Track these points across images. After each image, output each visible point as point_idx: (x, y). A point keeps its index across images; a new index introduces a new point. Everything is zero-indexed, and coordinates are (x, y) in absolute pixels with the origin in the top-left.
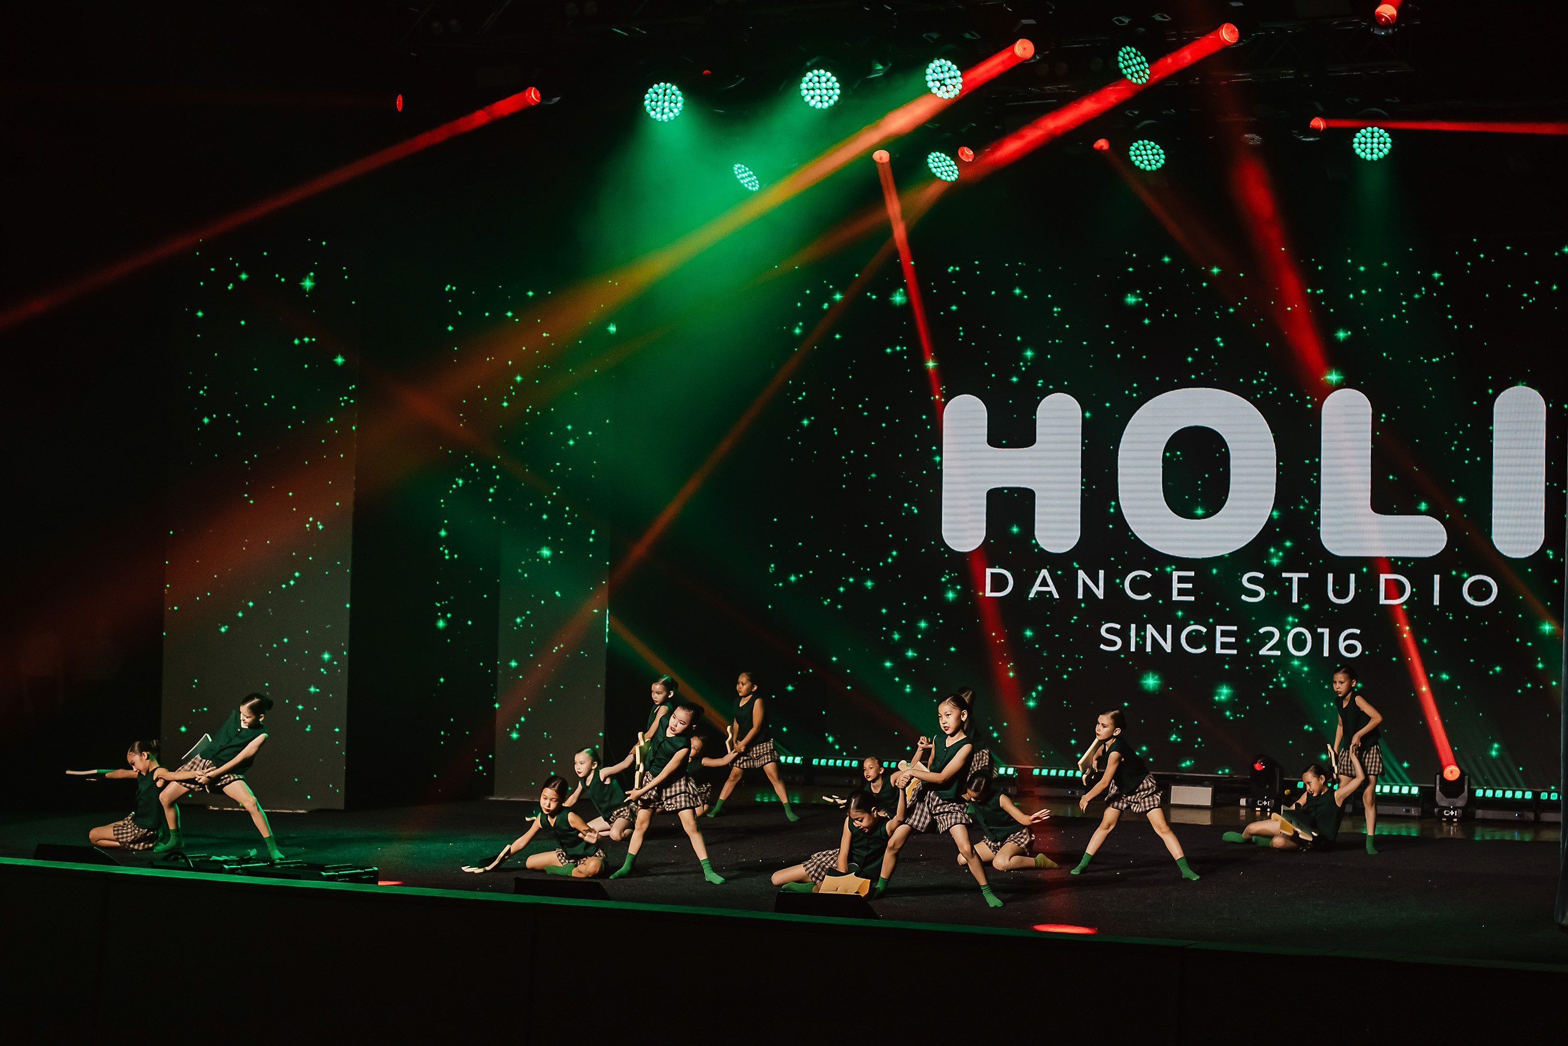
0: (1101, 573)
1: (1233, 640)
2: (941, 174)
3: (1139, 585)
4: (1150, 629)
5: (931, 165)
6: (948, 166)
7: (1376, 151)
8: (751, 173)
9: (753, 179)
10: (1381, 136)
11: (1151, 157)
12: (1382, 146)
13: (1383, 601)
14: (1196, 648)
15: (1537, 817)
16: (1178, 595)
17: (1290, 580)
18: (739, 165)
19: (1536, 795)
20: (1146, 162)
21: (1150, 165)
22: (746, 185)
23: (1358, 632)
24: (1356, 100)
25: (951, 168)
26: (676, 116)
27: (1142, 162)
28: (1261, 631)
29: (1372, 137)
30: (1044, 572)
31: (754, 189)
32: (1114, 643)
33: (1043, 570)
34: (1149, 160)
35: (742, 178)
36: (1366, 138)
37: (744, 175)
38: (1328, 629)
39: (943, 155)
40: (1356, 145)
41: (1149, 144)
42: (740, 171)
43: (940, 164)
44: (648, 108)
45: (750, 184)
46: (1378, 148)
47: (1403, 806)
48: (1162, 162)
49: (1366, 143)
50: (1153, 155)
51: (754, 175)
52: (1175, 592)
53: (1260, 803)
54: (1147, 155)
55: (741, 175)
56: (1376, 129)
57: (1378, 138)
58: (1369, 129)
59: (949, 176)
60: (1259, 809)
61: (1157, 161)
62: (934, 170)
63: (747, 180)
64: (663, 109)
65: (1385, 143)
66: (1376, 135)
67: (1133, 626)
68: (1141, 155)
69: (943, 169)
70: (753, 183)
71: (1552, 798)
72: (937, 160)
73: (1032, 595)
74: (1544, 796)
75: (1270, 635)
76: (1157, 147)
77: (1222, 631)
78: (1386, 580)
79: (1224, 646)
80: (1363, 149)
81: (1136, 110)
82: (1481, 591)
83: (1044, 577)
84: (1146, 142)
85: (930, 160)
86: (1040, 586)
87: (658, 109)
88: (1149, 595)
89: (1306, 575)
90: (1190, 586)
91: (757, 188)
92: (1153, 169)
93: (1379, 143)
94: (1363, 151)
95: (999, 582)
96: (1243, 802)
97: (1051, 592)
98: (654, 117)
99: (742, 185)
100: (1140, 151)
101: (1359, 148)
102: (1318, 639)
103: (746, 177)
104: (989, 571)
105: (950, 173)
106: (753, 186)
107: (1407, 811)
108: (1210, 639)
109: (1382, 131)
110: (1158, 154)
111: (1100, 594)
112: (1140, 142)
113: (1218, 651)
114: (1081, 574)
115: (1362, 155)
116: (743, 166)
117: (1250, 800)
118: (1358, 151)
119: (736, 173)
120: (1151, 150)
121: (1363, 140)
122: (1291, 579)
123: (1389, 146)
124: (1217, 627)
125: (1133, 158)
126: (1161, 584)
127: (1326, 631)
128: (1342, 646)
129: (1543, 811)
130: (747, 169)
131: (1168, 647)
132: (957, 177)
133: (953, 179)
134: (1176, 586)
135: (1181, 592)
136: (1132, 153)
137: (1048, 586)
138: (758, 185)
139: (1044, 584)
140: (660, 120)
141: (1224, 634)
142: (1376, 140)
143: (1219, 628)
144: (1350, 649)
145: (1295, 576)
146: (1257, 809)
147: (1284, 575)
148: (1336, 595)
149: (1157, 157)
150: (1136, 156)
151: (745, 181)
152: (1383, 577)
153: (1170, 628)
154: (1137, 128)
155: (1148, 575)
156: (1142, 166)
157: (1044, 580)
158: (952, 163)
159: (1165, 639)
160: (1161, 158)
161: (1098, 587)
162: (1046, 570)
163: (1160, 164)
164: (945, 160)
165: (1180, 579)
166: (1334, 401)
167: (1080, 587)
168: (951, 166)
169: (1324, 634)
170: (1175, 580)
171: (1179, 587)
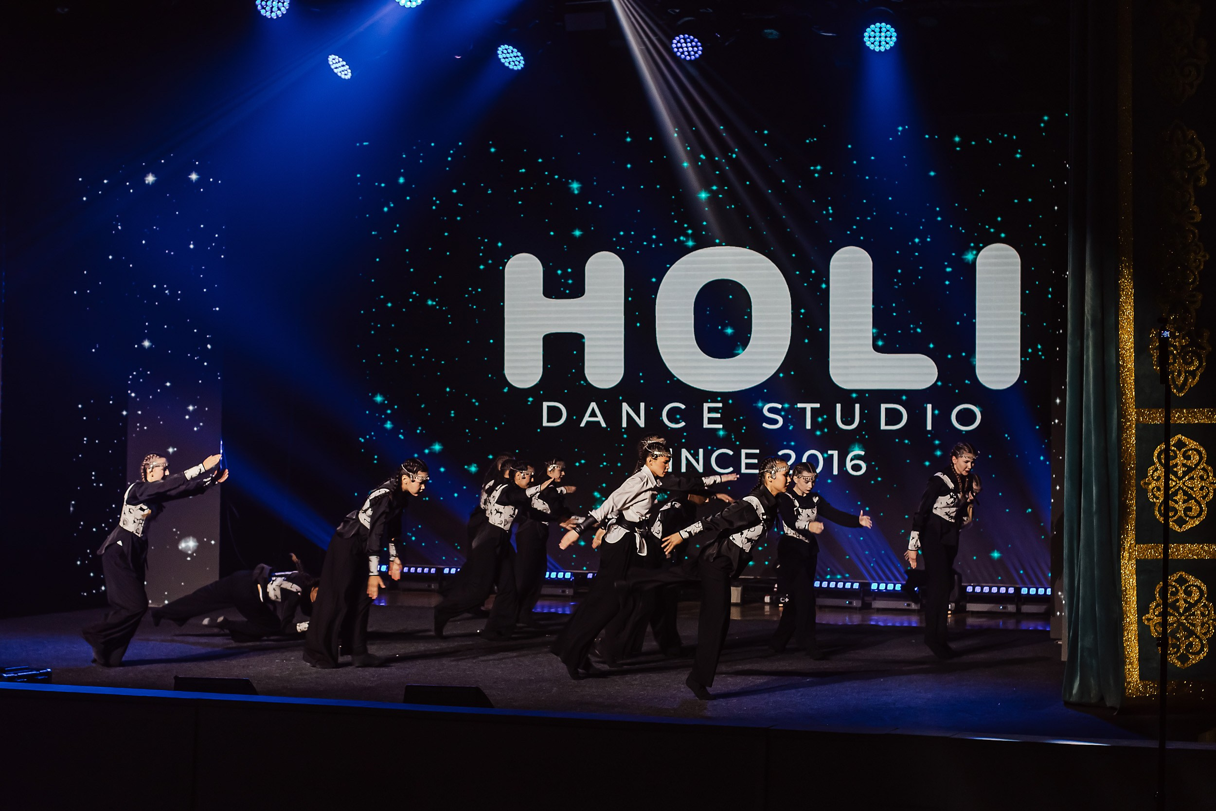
0: (642, 405)
2: (509, 63)
3: (674, 415)
4: (684, 453)
5: (500, 56)
6: (515, 57)
7: (883, 43)
8: (345, 63)
9: (345, 68)
10: (888, 31)
11: (690, 49)
12: (889, 39)
13: (883, 427)
15: (1019, 609)
16: (708, 424)
17: (804, 410)
18: (333, 56)
19: (1018, 590)
20: (686, 53)
21: (689, 55)
22: (339, 74)
23: (863, 453)
25: (518, 59)
26: (282, 14)
27: (682, 53)
29: (880, 32)
30: (593, 405)
31: (346, 77)
33: (592, 403)
34: (688, 51)
35: (336, 68)
36: (875, 32)
37: (337, 65)
38: (837, 452)
39: (511, 48)
40: (866, 39)
41: (689, 38)
42: (334, 61)
43: (508, 55)
44: (259, 7)
45: (344, 73)
46: (885, 41)
47: (905, 601)
48: (700, 52)
49: (874, 37)
50: (692, 47)
51: (347, 65)
52: (705, 421)
53: (782, 600)
54: (687, 47)
55: (335, 66)
56: (883, 24)
57: (885, 32)
58: (878, 25)
59: (516, 65)
60: (782, 605)
61: (696, 52)
62: (503, 61)
64: (273, 7)
65: (891, 37)
66: (884, 30)
68: (682, 47)
69: (511, 59)
70: (346, 72)
71: (1030, 593)
72: (506, 51)
73: (583, 425)
74: (1024, 591)
76: (696, 40)
77: (746, 454)
78: (887, 410)
79: (748, 466)
80: (872, 42)
81: (677, 9)
82: (966, 417)
83: (593, 409)
84: (686, 36)
85: (499, 52)
86: (590, 417)
87: (268, 8)
88: (683, 424)
89: (818, 405)
90: (718, 415)
91: (349, 76)
92: (692, 59)
93: (886, 37)
94: (873, 44)
95: (554, 414)
96: (767, 599)
97: (599, 422)
98: (264, 15)
99: (337, 74)
100: (681, 44)
101: (869, 41)
102: (829, 461)
103: (339, 67)
104: (545, 404)
105: (517, 63)
107: (908, 605)
108: (736, 461)
109: (888, 27)
110: (697, 46)
111: (641, 423)
112: (682, 36)
113: (744, 470)
114: (625, 407)
115: (872, 47)
116: (337, 57)
117: (774, 597)
118: (868, 43)
119: (331, 63)
120: (691, 42)
121: (872, 34)
123: (894, 39)
124: (742, 450)
125: (676, 50)
126: (693, 415)
127: (835, 453)
128: (849, 465)
129: (1024, 604)
130: (341, 59)
131: (700, 468)
132: (522, 65)
133: (520, 68)
134: (706, 415)
135: (711, 421)
136: (674, 46)
137: (597, 417)
138: (350, 74)
140: (270, 17)
141: (748, 456)
142: (883, 34)
143: (744, 452)
144: (856, 468)
145: (808, 406)
146: (780, 605)
147: (800, 405)
148: (844, 423)
149: (696, 49)
150: (678, 48)
151: (339, 70)
152: (883, 406)
153: (701, 451)
154: (679, 23)
155: (683, 407)
156: (683, 56)
157: (593, 412)
158: (519, 54)
159: (697, 461)
160: (698, 50)
161: (639, 417)
162: (595, 403)
163: (697, 55)
164: (512, 52)
165: (711, 410)
166: (840, 258)
167: (624, 417)
168: (518, 57)
169: (834, 455)
170: (705, 410)
171: (709, 417)
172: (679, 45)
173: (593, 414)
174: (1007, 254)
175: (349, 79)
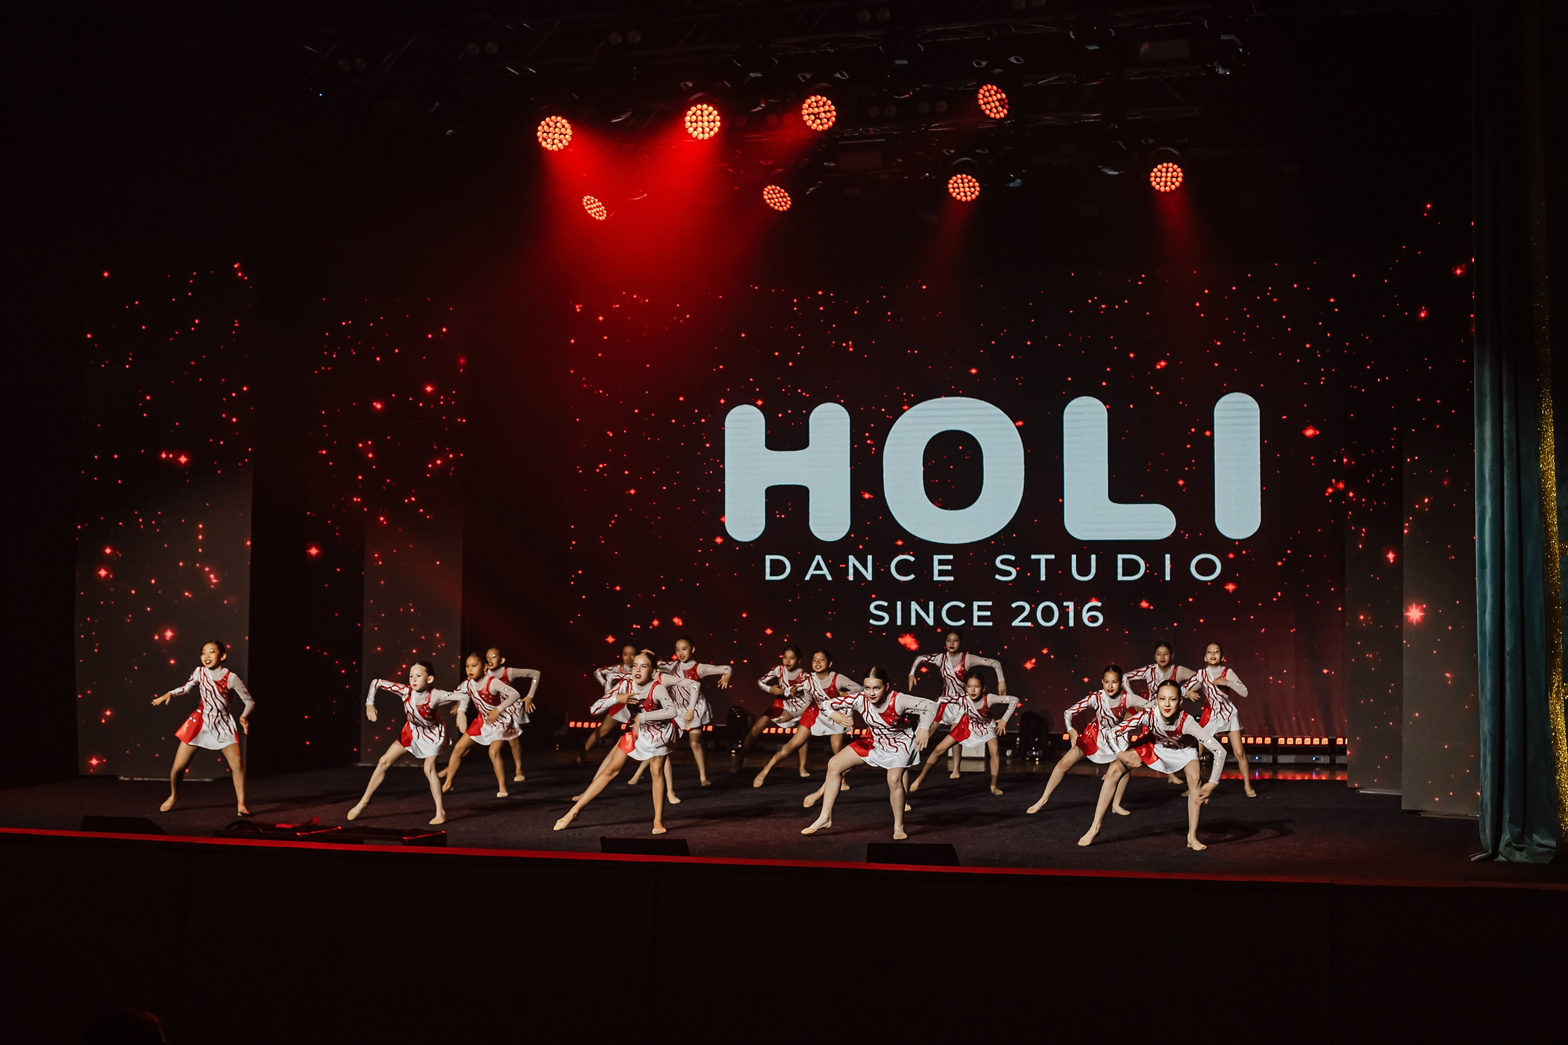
0: (870, 557)
1: (988, 613)
2: (775, 204)
3: (903, 568)
4: (914, 606)
5: (766, 197)
6: (781, 197)
7: (1169, 184)
8: (600, 204)
9: (601, 209)
10: (1175, 171)
11: (967, 189)
12: (1174, 179)
13: (1120, 578)
14: (956, 621)
15: (1275, 760)
16: (939, 576)
18: (589, 197)
19: (1274, 741)
20: (962, 194)
21: (966, 196)
22: (593, 215)
23: (1099, 604)
24: (1151, 141)
25: (785, 199)
27: (958, 194)
28: (1014, 605)
29: (1166, 172)
30: (818, 558)
31: (601, 218)
32: (882, 618)
33: (817, 556)
34: (965, 192)
35: (590, 209)
36: (1162, 173)
37: (592, 206)
38: (1072, 603)
39: (778, 188)
40: (1152, 179)
41: (966, 178)
42: (589, 202)
43: (774, 196)
44: (542, 140)
45: (598, 214)
46: (1171, 182)
48: (977, 193)
49: (1161, 177)
50: (969, 187)
51: (603, 205)
52: (936, 572)
53: (1029, 753)
54: (964, 187)
55: (589, 206)
56: (1170, 164)
57: (1172, 173)
58: (1165, 165)
59: (781, 206)
60: (1029, 758)
61: (972, 193)
62: (768, 201)
63: (595, 210)
64: (554, 139)
65: (1177, 177)
66: (1170, 170)
67: (899, 604)
68: (958, 188)
69: (776, 200)
70: (601, 213)
71: (1288, 743)
72: (771, 192)
73: (807, 578)
74: (1281, 741)
75: (1022, 609)
76: (974, 180)
77: (979, 606)
78: (1124, 560)
79: (980, 619)
80: (1158, 182)
81: (952, 149)
82: (1206, 567)
83: (818, 562)
84: (964, 176)
85: (766, 192)
86: (815, 570)
87: (549, 140)
88: (912, 577)
89: (1052, 557)
90: (949, 567)
91: (604, 217)
92: (968, 200)
93: (1172, 177)
94: (1158, 184)
95: (777, 568)
97: (824, 575)
99: (590, 215)
100: (958, 184)
101: (1155, 181)
102: (1064, 612)
103: (596, 207)
104: (768, 558)
105: (783, 204)
106: (600, 216)
108: (967, 614)
109: (1175, 166)
110: (974, 187)
111: (868, 576)
112: (959, 176)
113: (976, 623)
114: (852, 560)
115: (1157, 187)
116: (593, 198)
118: (1154, 184)
119: (585, 204)
120: (968, 183)
122: (1039, 560)
123: (1180, 179)
124: (974, 603)
125: (952, 190)
126: (923, 567)
127: (1071, 605)
128: (1085, 616)
129: (1281, 754)
130: (596, 200)
131: (930, 621)
132: (788, 206)
133: (785, 208)
134: (937, 568)
135: (942, 573)
136: (950, 186)
137: (822, 570)
138: (605, 215)
139: (818, 568)
141: (980, 608)
142: (1169, 174)
143: (976, 604)
144: (1094, 619)
145: (1043, 558)
146: (1027, 759)
147: (1033, 557)
148: (1079, 574)
149: (972, 189)
150: (954, 188)
151: (593, 211)
152: (1120, 557)
153: (931, 604)
154: (954, 164)
155: (912, 559)
156: (958, 197)
157: (818, 565)
158: (786, 194)
159: (928, 614)
160: (975, 190)
161: (866, 569)
162: (820, 556)
163: (974, 196)
164: (779, 192)
165: (941, 562)
166: (1074, 406)
167: (851, 571)
168: (785, 197)
169: (1070, 607)
170: (936, 563)
171: (939, 569)
173: (818, 567)
174: (1245, 402)
175: (603, 220)
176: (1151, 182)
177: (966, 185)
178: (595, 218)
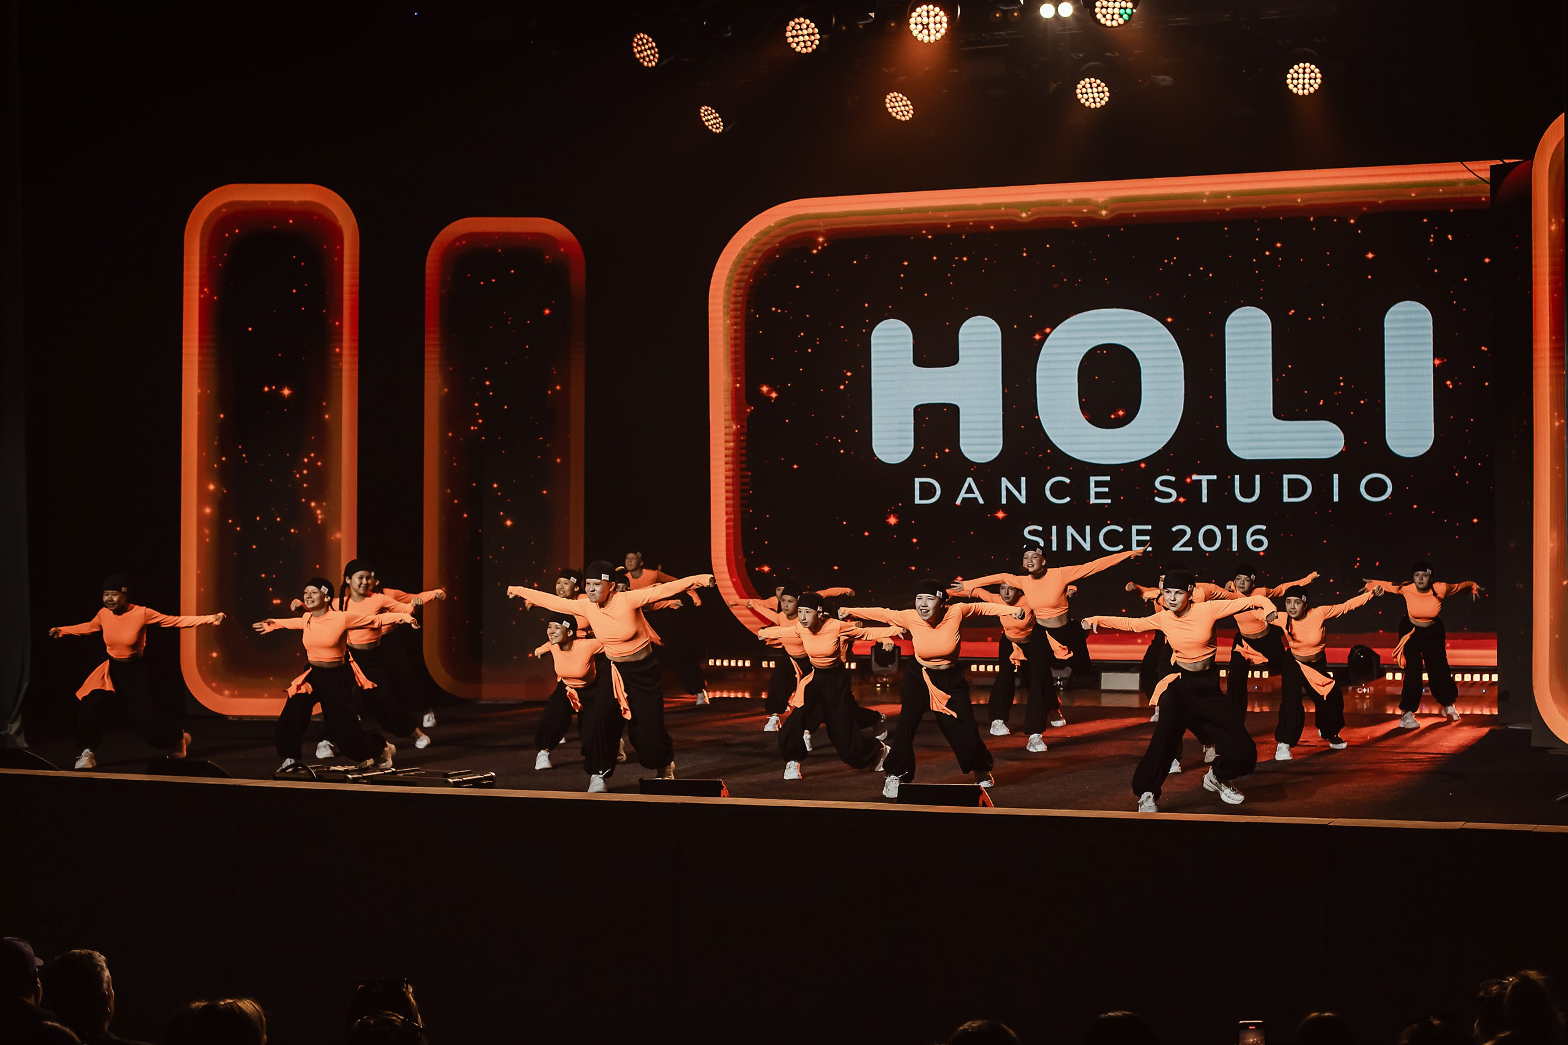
0: (1023, 479)
1: (1148, 538)
2: (897, 113)
3: (1057, 491)
4: (1070, 530)
5: (888, 105)
6: (904, 106)
7: (1307, 86)
8: (717, 115)
9: (718, 121)
10: (1312, 71)
11: (1096, 95)
12: (1312, 81)
13: (1286, 499)
16: (1096, 499)
17: (1200, 482)
18: (706, 107)
20: (1091, 100)
21: (1095, 102)
22: (710, 127)
23: (1264, 527)
24: (1288, 41)
25: (907, 108)
27: (1087, 100)
28: (1174, 529)
29: (1304, 73)
31: (718, 131)
33: (968, 479)
34: (1094, 98)
35: (707, 121)
36: (1298, 74)
37: (709, 118)
38: (1236, 526)
39: (901, 95)
40: (1289, 81)
41: (1095, 83)
42: (706, 113)
43: (896, 104)
45: (715, 126)
46: (1309, 84)
48: (1106, 99)
49: (1298, 79)
50: (1098, 93)
51: (720, 117)
52: (1092, 496)
54: (1092, 93)
55: (706, 117)
56: (1307, 65)
57: (1310, 74)
58: (1302, 65)
59: (904, 115)
61: (1102, 99)
62: (890, 110)
63: (712, 122)
65: (1315, 79)
66: (1308, 70)
67: (1054, 528)
68: (1087, 93)
69: (899, 109)
70: (718, 125)
72: (894, 100)
73: (958, 502)
75: (1182, 533)
76: (1103, 84)
77: (1137, 530)
78: (1289, 480)
80: (1295, 84)
81: (1081, 53)
82: (1376, 487)
83: (970, 485)
84: (1092, 80)
85: (888, 100)
86: (966, 493)
88: (1068, 499)
89: (1214, 477)
90: (1106, 490)
91: (720, 130)
92: (1097, 106)
93: (1310, 79)
94: (1296, 86)
95: (927, 491)
97: (976, 498)
99: (707, 127)
100: (1086, 89)
101: (1292, 83)
102: (1227, 535)
103: (712, 119)
104: (917, 481)
105: (905, 113)
106: (717, 128)
108: (1126, 538)
109: (1313, 67)
110: (1103, 92)
111: (1023, 500)
112: (1087, 80)
114: (1005, 482)
115: (1295, 90)
116: (710, 108)
118: (1291, 86)
119: (702, 115)
120: (1097, 88)
121: (1295, 75)
122: (1201, 480)
123: (1319, 81)
125: (1080, 96)
126: (1079, 490)
127: (1234, 528)
128: (1249, 540)
130: (714, 111)
131: (1087, 546)
132: (911, 115)
133: (907, 119)
134: (1093, 490)
135: (1098, 495)
136: (1078, 91)
137: (974, 493)
138: (722, 128)
139: (970, 491)
141: (1139, 533)
142: (1307, 76)
143: (1134, 528)
144: (1258, 543)
145: (1204, 478)
147: (1195, 478)
148: (1242, 495)
149: (1102, 95)
150: (1082, 94)
151: (710, 123)
152: (1286, 477)
153: (1088, 528)
154: (1083, 68)
155: (1068, 481)
156: (1087, 103)
157: (970, 488)
158: (909, 102)
159: (1085, 540)
160: (1105, 96)
161: (1020, 493)
162: (971, 479)
163: (1104, 101)
164: (902, 100)
165: (1098, 484)
166: (1236, 318)
167: (1004, 493)
168: (907, 105)
169: (1233, 531)
170: (1092, 484)
171: (1095, 492)
172: (1084, 90)
174: (1418, 312)
175: (720, 133)
176: (1288, 85)
177: (1095, 90)
178: (711, 130)
